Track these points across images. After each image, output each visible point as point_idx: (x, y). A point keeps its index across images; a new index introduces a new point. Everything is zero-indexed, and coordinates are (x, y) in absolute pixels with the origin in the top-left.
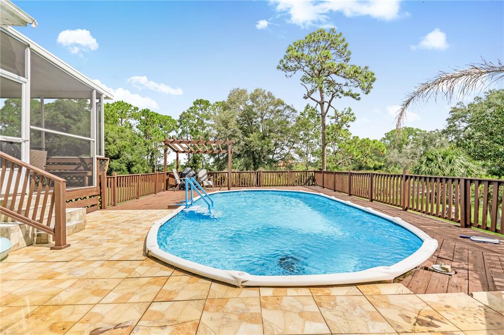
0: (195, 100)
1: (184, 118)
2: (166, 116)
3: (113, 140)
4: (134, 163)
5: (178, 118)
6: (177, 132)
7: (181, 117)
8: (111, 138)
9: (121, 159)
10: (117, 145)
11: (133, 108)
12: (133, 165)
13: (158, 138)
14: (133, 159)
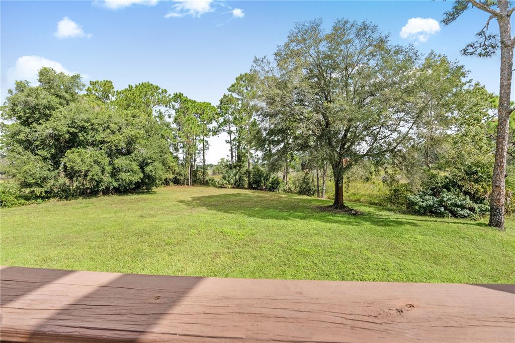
0: (238, 75)
1: (226, 102)
2: (205, 102)
3: (118, 128)
4: (149, 161)
5: (218, 103)
6: (217, 122)
7: (221, 102)
8: (115, 124)
9: (133, 154)
10: (124, 135)
11: (160, 91)
12: (147, 164)
13: (191, 128)
14: (148, 155)
